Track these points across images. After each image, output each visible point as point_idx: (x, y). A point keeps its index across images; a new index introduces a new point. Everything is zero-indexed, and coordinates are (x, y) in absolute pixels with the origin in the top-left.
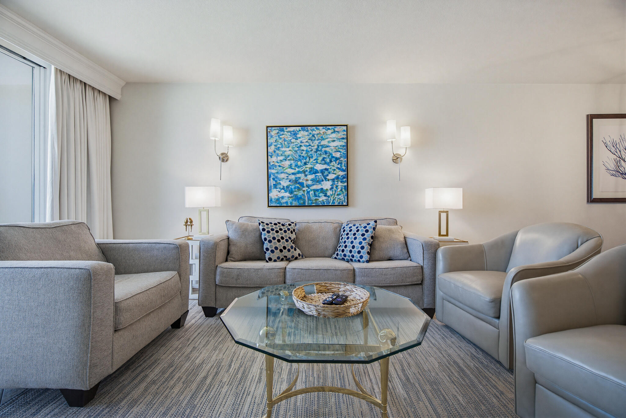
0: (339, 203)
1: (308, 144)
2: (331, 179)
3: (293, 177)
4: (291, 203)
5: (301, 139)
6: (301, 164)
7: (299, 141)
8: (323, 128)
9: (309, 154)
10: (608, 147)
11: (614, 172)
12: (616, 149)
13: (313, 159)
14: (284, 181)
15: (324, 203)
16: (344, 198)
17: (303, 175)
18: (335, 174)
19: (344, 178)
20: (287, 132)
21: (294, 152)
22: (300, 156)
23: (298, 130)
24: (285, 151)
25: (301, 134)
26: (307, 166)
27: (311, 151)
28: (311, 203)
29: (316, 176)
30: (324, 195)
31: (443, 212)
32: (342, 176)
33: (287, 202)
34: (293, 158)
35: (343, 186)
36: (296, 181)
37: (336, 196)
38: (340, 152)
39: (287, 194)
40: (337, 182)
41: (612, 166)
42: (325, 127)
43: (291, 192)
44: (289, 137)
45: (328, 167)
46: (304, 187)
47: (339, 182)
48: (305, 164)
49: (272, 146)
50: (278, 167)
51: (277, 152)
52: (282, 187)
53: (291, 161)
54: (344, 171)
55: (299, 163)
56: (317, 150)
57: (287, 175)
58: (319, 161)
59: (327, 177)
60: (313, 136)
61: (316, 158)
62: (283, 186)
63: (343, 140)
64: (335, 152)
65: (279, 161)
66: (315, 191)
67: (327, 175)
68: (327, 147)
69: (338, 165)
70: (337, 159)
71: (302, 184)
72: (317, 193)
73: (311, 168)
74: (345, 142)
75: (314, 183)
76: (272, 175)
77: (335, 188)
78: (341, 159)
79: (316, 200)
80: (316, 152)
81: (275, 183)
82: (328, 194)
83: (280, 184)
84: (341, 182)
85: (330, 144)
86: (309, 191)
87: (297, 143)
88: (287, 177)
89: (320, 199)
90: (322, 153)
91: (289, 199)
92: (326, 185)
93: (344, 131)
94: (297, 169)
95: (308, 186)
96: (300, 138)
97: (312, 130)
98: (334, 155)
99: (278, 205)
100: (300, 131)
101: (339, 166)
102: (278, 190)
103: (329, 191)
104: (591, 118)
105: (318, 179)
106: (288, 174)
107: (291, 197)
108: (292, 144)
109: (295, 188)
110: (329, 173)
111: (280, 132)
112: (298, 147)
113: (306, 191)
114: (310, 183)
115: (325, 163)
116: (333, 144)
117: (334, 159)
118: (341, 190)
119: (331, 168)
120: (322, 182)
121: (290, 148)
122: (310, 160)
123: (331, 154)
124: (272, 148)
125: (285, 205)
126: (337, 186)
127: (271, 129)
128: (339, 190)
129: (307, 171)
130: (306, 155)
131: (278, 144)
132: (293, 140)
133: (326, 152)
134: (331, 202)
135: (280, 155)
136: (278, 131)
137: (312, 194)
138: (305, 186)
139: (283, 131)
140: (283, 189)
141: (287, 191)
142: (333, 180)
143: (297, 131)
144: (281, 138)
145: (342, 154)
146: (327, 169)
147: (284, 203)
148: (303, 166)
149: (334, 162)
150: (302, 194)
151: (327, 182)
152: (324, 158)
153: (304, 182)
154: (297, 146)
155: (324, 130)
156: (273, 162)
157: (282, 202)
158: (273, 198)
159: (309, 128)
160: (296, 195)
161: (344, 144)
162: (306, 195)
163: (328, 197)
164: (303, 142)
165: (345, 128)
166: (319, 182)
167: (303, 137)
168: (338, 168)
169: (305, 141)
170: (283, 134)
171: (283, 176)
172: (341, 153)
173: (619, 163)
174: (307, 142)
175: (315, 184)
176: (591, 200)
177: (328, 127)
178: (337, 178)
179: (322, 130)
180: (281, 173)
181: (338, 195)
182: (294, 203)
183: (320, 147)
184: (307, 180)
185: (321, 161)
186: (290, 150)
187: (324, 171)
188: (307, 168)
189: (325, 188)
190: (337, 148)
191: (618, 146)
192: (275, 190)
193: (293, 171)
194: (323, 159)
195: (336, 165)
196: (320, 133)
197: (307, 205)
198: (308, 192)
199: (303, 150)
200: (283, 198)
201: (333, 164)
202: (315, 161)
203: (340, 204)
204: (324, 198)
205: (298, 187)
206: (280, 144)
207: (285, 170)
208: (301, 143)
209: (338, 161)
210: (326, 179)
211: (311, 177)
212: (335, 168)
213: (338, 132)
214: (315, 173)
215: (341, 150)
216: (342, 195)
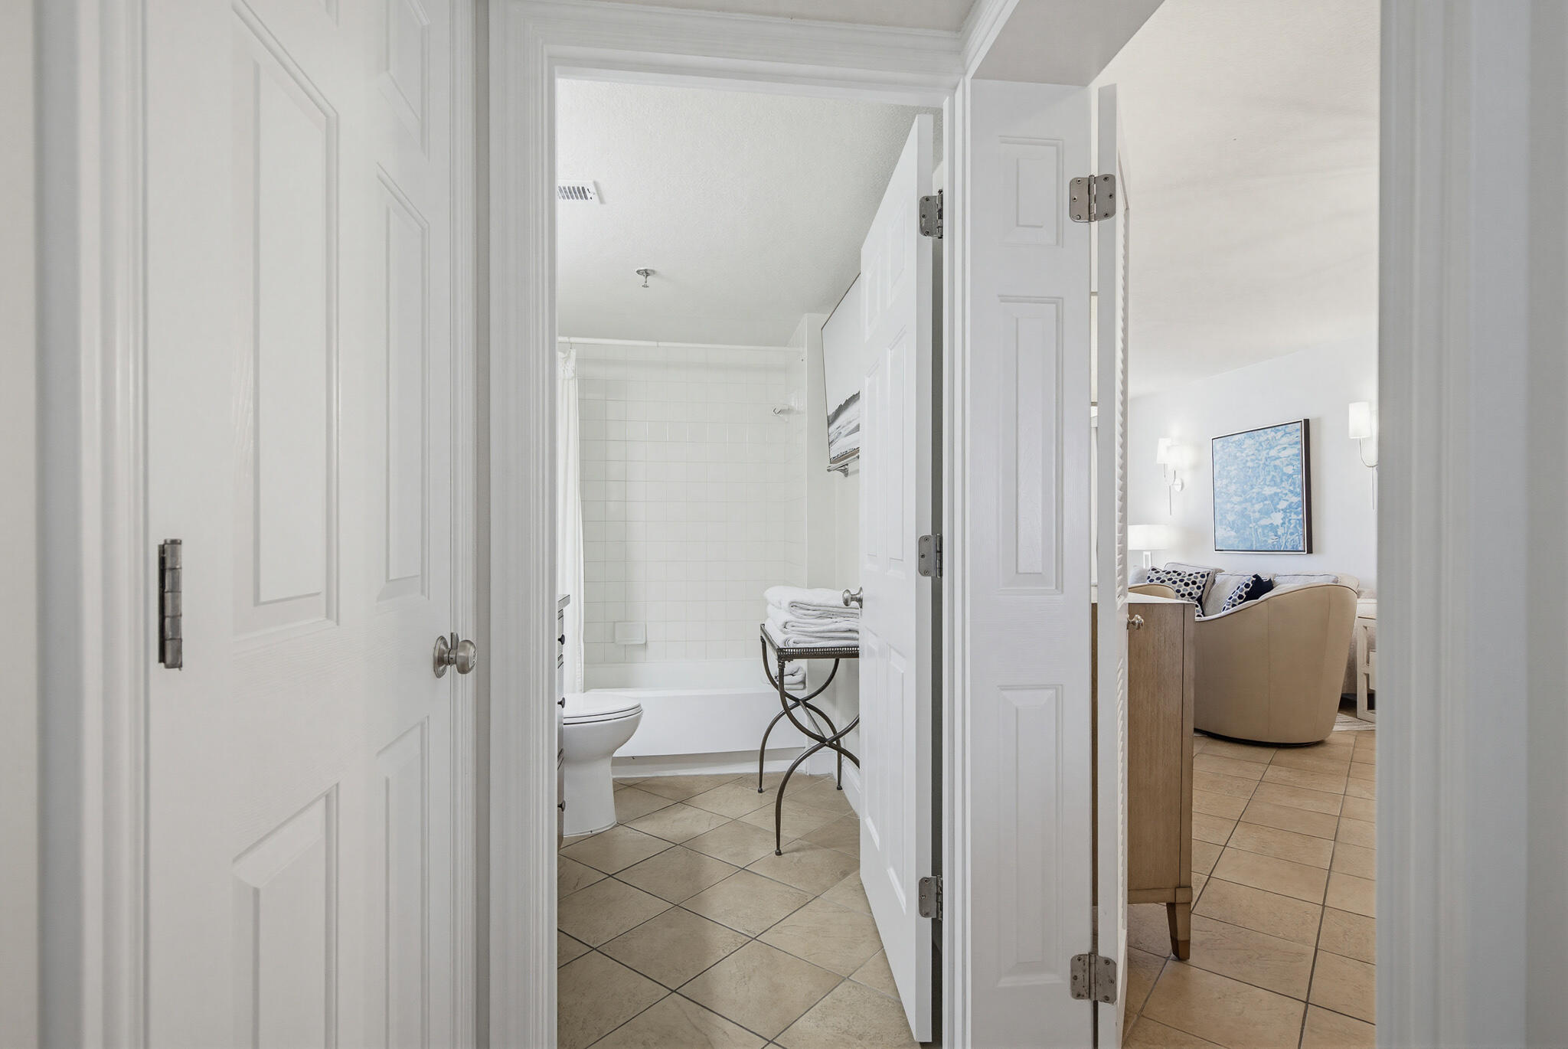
0: (1293, 547)
1: (1254, 457)
2: (1282, 510)
3: (1238, 508)
4: (1237, 546)
5: (1247, 452)
6: (1248, 489)
7: (1244, 454)
8: (1272, 431)
9: (1256, 473)
13: (1261, 480)
14: (1231, 515)
15: (1274, 546)
16: (1299, 539)
17: (1250, 504)
18: (1287, 501)
19: (1298, 508)
20: (1232, 443)
21: (1239, 470)
22: (1246, 476)
24: (1231, 471)
26: (1254, 490)
27: (1258, 467)
29: (1264, 505)
30: (1274, 534)
32: (1295, 503)
33: (1233, 545)
34: (1238, 480)
35: (1296, 519)
36: (1242, 514)
37: (1289, 536)
38: (1292, 464)
39: (1233, 533)
40: (1290, 513)
42: (1273, 429)
43: (1238, 530)
44: (1234, 449)
45: (1279, 491)
46: (1251, 523)
47: (1293, 514)
48: (1252, 487)
49: (1218, 465)
50: (1223, 494)
51: (1222, 473)
53: (1237, 485)
54: (1298, 495)
55: (1245, 487)
56: (1265, 465)
57: (1233, 506)
58: (1268, 483)
59: (1278, 506)
60: (1261, 444)
61: (1264, 477)
62: (1229, 522)
63: (1297, 446)
64: (1287, 465)
65: (1225, 486)
66: (1264, 527)
67: (1278, 504)
68: (1278, 458)
70: (1289, 476)
71: (1248, 518)
72: (1266, 531)
73: (1259, 493)
74: (1298, 449)
75: (1261, 516)
76: (1217, 506)
77: (1287, 524)
78: (1295, 476)
79: (1264, 541)
80: (1264, 468)
81: (1220, 518)
82: (1279, 533)
83: (1227, 519)
84: (1296, 513)
85: (1280, 455)
86: (1257, 528)
87: (1243, 458)
88: (1233, 509)
89: (1270, 541)
90: (1271, 470)
91: (1235, 539)
92: (1277, 519)
93: (1298, 430)
94: (1243, 497)
95: (1257, 521)
97: (1259, 436)
98: (1286, 471)
99: (1224, 549)
101: (1291, 488)
102: (1224, 527)
103: (1280, 527)
105: (1266, 510)
106: (1234, 503)
108: (1238, 460)
109: (1241, 524)
110: (1280, 499)
111: (1225, 444)
112: (1244, 464)
113: (1253, 528)
115: (1275, 485)
116: (1284, 454)
117: (1286, 477)
118: (1295, 527)
119: (1282, 492)
120: (1272, 515)
121: (1236, 466)
122: (1257, 481)
123: (1280, 470)
124: (1217, 468)
125: (1231, 549)
126: (1289, 520)
127: (1215, 442)
128: (1292, 526)
129: (1254, 497)
130: (1253, 474)
131: (1223, 462)
132: (1239, 454)
133: (1275, 468)
134: (1283, 545)
135: (1225, 477)
136: (1223, 443)
137: (1260, 533)
138: (1252, 520)
139: (1228, 442)
140: (1230, 525)
141: (1233, 528)
142: (1284, 511)
143: (1242, 440)
144: (1227, 453)
145: (1296, 468)
146: (1276, 494)
147: (1230, 546)
149: (1286, 482)
150: (1250, 533)
151: (1278, 513)
152: (1273, 476)
153: (1252, 514)
154: (1243, 462)
155: (1273, 434)
156: (1218, 487)
157: (1228, 544)
158: (1219, 538)
159: (1256, 433)
160: (1243, 535)
161: (1297, 452)
162: (1253, 534)
163: (1279, 537)
164: (1249, 456)
165: (1299, 425)
166: (1268, 514)
167: (1249, 449)
168: (1290, 491)
170: (1228, 447)
171: (1229, 506)
172: (1294, 466)
174: (1253, 454)
175: (1265, 518)
177: (1277, 428)
178: (1290, 506)
179: (1270, 433)
180: (1228, 502)
181: (1292, 534)
182: (1241, 547)
183: (1269, 461)
184: (1254, 512)
185: (1270, 481)
186: (1235, 469)
187: (1274, 496)
188: (1253, 493)
189: (1275, 524)
190: (1289, 459)
192: (1221, 526)
193: (1239, 499)
194: (1273, 479)
195: (1288, 487)
196: (1268, 439)
197: (1254, 549)
198: (1256, 530)
199: (1249, 468)
200: (1229, 538)
201: (1284, 486)
202: (1263, 483)
203: (1295, 549)
204: (1275, 539)
205: (1245, 523)
206: (1225, 461)
207: (1231, 498)
208: (1247, 456)
209: (1290, 480)
210: (1275, 509)
211: (1257, 507)
212: (1287, 491)
213: (1289, 433)
214: (1262, 501)
215: (1294, 462)
216: (1297, 534)
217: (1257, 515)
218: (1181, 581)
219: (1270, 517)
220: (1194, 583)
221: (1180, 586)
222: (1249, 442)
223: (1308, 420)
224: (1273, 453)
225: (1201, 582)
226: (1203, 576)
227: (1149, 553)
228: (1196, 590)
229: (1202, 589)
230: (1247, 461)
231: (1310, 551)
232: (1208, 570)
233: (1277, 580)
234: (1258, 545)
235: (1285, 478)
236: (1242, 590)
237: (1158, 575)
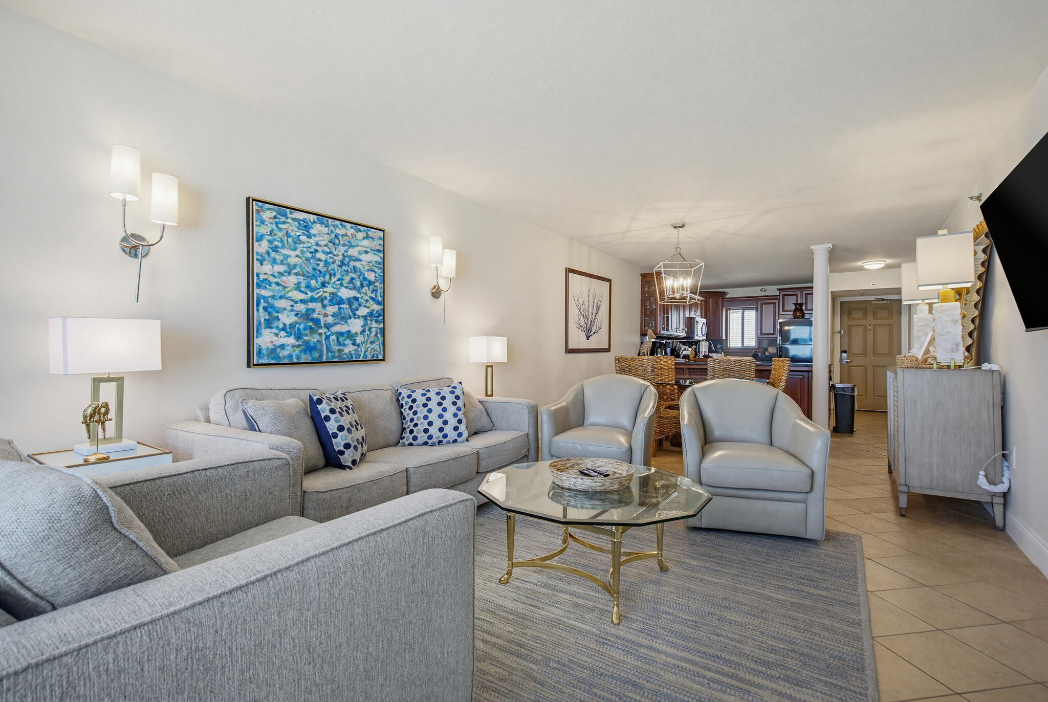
0: (373, 357)
1: (328, 250)
2: (362, 316)
3: (301, 308)
4: (298, 357)
5: (317, 239)
6: (317, 285)
7: (313, 241)
8: (352, 227)
9: (330, 269)
10: (575, 301)
11: (578, 325)
12: (578, 304)
13: (336, 279)
14: (285, 315)
15: (351, 355)
16: (380, 347)
17: (320, 305)
18: (368, 307)
19: (380, 315)
20: (293, 219)
21: (303, 259)
22: (314, 269)
23: (312, 221)
24: (288, 256)
25: (317, 229)
26: (325, 289)
27: (333, 263)
28: (332, 356)
29: (340, 309)
30: (351, 342)
31: (489, 367)
32: (377, 311)
33: (290, 356)
34: (303, 272)
35: (378, 328)
36: (307, 315)
37: (368, 345)
38: (374, 271)
39: (291, 340)
41: (577, 319)
42: (354, 225)
43: (298, 338)
44: (296, 229)
45: (358, 295)
46: (320, 328)
47: (374, 322)
48: (323, 285)
49: (263, 241)
50: (274, 286)
51: (273, 254)
52: (281, 326)
53: (299, 277)
54: (379, 303)
55: (313, 282)
56: (342, 264)
57: (292, 303)
58: (345, 283)
59: (357, 313)
61: (340, 277)
62: (284, 324)
63: (379, 254)
64: (368, 270)
65: (276, 274)
66: (339, 334)
67: (357, 309)
68: (358, 260)
70: (370, 283)
71: (317, 321)
72: (341, 339)
73: (333, 294)
74: (381, 257)
75: (336, 321)
76: (262, 301)
77: (367, 332)
78: (376, 284)
79: (340, 350)
80: (340, 266)
81: (267, 318)
82: (358, 341)
83: (279, 319)
84: (376, 321)
85: (361, 257)
86: (329, 336)
87: (310, 245)
88: (292, 308)
89: (346, 350)
90: (349, 270)
91: (295, 349)
92: (356, 325)
93: (380, 238)
94: (310, 294)
95: (328, 327)
96: (315, 236)
97: (335, 227)
98: (366, 276)
99: (273, 362)
100: (314, 222)
101: (373, 295)
102: (273, 331)
103: (359, 336)
104: (567, 272)
105: (343, 315)
106: (292, 300)
107: (298, 346)
108: (302, 245)
109: (305, 329)
110: (360, 305)
111: (278, 216)
112: (311, 252)
113: (324, 335)
114: (330, 320)
115: (354, 288)
116: (365, 257)
117: (367, 283)
118: (376, 335)
119: (362, 298)
120: (349, 321)
121: (298, 252)
122: (330, 278)
123: (362, 274)
124: (262, 246)
125: (287, 361)
126: (370, 328)
127: (261, 207)
128: (373, 334)
129: (326, 298)
130: (325, 269)
131: (275, 240)
132: (303, 238)
133: (355, 269)
134: (362, 355)
135: (278, 261)
136: (274, 213)
137: (333, 340)
138: (323, 325)
139: (285, 215)
140: (284, 329)
141: (291, 334)
142: (365, 318)
143: (310, 221)
144: (280, 230)
145: (377, 275)
146: (356, 299)
147: (284, 357)
148: (319, 289)
149: (367, 288)
150: (318, 341)
151: (357, 320)
152: (352, 279)
153: (321, 317)
154: (310, 250)
155: (353, 231)
156: (265, 274)
157: (281, 355)
158: (263, 346)
159: (330, 220)
160: (307, 343)
161: (380, 260)
162: (324, 342)
163: (358, 346)
164: (320, 246)
165: (381, 234)
166: (345, 319)
167: (320, 236)
169: (323, 243)
170: (284, 223)
171: (282, 304)
172: (376, 273)
174: (326, 245)
175: (339, 323)
176: (569, 351)
177: (359, 227)
178: (371, 314)
179: (350, 230)
180: (281, 298)
182: (305, 358)
183: (347, 259)
184: (326, 315)
185: (348, 283)
186: (297, 256)
187: (352, 300)
188: (326, 292)
189: (353, 331)
190: (371, 264)
191: (579, 301)
192: (268, 330)
193: (302, 296)
195: (369, 294)
196: (346, 235)
197: (325, 360)
198: (327, 338)
199: (320, 260)
200: (282, 347)
201: (365, 291)
202: (339, 282)
203: (375, 358)
204: (352, 348)
205: (311, 328)
206: (279, 239)
207: (288, 293)
210: (354, 315)
211: (331, 310)
212: (368, 298)
213: (373, 239)
214: (338, 304)
215: (376, 270)
216: (377, 343)
219: (346, 322)
223: (385, 231)
230: (316, 251)
234: (330, 355)
235: (365, 283)
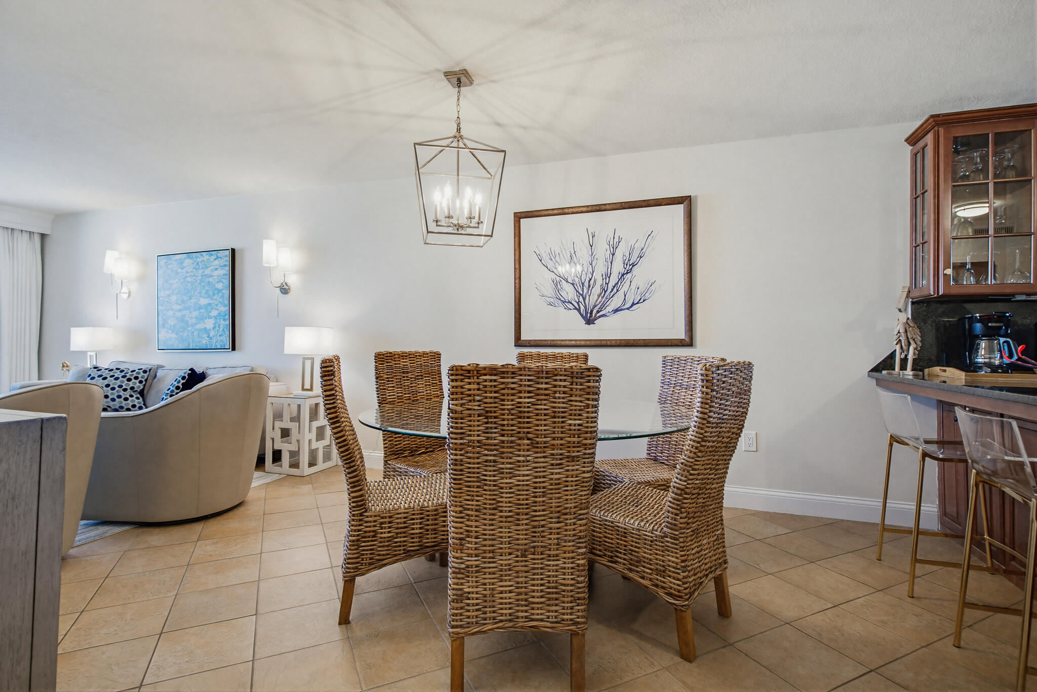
0: (222, 346)
1: (192, 274)
2: (214, 317)
3: (179, 314)
4: (177, 346)
5: (186, 269)
6: (187, 299)
7: (184, 271)
9: (194, 287)
10: (542, 261)
11: (552, 300)
12: (555, 264)
13: (197, 293)
14: (171, 320)
15: (207, 345)
16: (226, 339)
17: (188, 312)
18: (218, 310)
19: (225, 316)
20: (174, 261)
21: (180, 284)
22: (185, 289)
24: (173, 284)
26: (192, 301)
27: (196, 282)
29: (200, 312)
30: (207, 335)
31: (308, 359)
32: (223, 312)
33: (173, 345)
34: (179, 292)
35: (224, 325)
36: (182, 319)
37: (218, 337)
38: (221, 282)
39: (174, 335)
40: (220, 319)
41: (549, 290)
42: (208, 253)
43: (177, 333)
44: (176, 266)
45: (211, 302)
46: (189, 327)
47: (222, 320)
48: (190, 298)
49: (162, 279)
50: (166, 303)
51: (165, 285)
53: (178, 296)
54: (226, 305)
55: (185, 298)
56: (201, 281)
57: (174, 312)
58: (203, 295)
59: (210, 314)
60: (198, 264)
61: (200, 291)
62: (170, 326)
63: (226, 268)
64: (218, 282)
65: (167, 296)
66: (200, 330)
67: (210, 312)
68: (211, 276)
69: (220, 298)
70: (220, 291)
71: (187, 323)
72: (201, 334)
73: (196, 303)
75: (197, 321)
76: (161, 312)
77: (217, 328)
78: (224, 291)
79: (200, 342)
80: (200, 284)
81: (163, 322)
82: (211, 335)
83: (168, 323)
84: (224, 320)
85: (213, 274)
86: (194, 331)
87: (183, 274)
88: (173, 315)
89: (204, 342)
90: (206, 285)
92: (209, 324)
93: (227, 256)
94: (183, 305)
95: (193, 325)
97: (197, 257)
98: (216, 286)
99: (166, 348)
100: (185, 258)
101: (221, 300)
102: (166, 330)
103: (212, 331)
104: (519, 217)
105: (201, 317)
107: (177, 339)
108: (179, 275)
109: (181, 328)
110: (212, 308)
111: (168, 261)
112: (184, 279)
113: (190, 331)
115: (209, 297)
116: (216, 273)
118: (223, 330)
119: (214, 303)
120: (206, 321)
121: (177, 280)
122: (194, 293)
123: (213, 285)
125: (172, 348)
126: (219, 325)
127: (160, 259)
128: (221, 329)
129: (192, 306)
130: (191, 287)
131: (166, 276)
132: (180, 270)
133: (209, 284)
134: (214, 345)
135: (167, 288)
136: (166, 260)
137: (196, 334)
138: (190, 325)
139: (170, 260)
140: (171, 329)
141: (174, 332)
142: (215, 317)
143: (183, 259)
144: (169, 269)
145: (224, 285)
146: (210, 304)
148: (188, 301)
149: (217, 296)
150: (187, 335)
151: (210, 319)
152: (207, 291)
153: (189, 320)
154: (183, 277)
155: (207, 257)
156: (162, 297)
157: (169, 344)
158: (161, 339)
159: (194, 254)
160: (182, 337)
161: (226, 272)
162: (191, 336)
163: (211, 338)
165: (227, 252)
166: (202, 320)
167: (188, 267)
168: (220, 302)
169: (190, 271)
170: (170, 264)
171: (170, 313)
172: (223, 283)
173: (559, 286)
174: (192, 272)
175: (200, 323)
176: (523, 344)
177: (211, 252)
178: (220, 315)
179: (205, 256)
180: (169, 310)
181: (220, 336)
182: (180, 346)
183: (204, 277)
185: (205, 294)
186: (176, 283)
187: (207, 306)
188: (191, 303)
189: (208, 327)
190: (219, 277)
191: (557, 258)
192: (164, 330)
193: (179, 307)
195: (218, 299)
196: (204, 261)
197: (191, 348)
198: (193, 333)
199: (188, 282)
200: (170, 339)
201: (216, 298)
202: (199, 295)
203: (222, 348)
204: (207, 340)
205: (183, 327)
206: (168, 275)
208: (187, 272)
209: (220, 294)
210: (208, 316)
211: (195, 313)
212: (217, 303)
213: (221, 258)
214: (198, 310)
215: (223, 280)
216: (224, 336)
217: (194, 321)
218: (124, 377)
219: (204, 322)
220: (136, 378)
221: (123, 382)
222: (188, 262)
223: (234, 249)
224: (208, 271)
225: (143, 377)
226: (145, 372)
227: (94, 354)
228: (138, 384)
229: (144, 383)
230: (186, 277)
231: (234, 349)
232: (150, 367)
233: (209, 372)
234: (194, 345)
235: (216, 292)
236: (179, 382)
237: (100, 373)
